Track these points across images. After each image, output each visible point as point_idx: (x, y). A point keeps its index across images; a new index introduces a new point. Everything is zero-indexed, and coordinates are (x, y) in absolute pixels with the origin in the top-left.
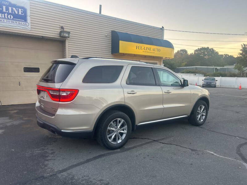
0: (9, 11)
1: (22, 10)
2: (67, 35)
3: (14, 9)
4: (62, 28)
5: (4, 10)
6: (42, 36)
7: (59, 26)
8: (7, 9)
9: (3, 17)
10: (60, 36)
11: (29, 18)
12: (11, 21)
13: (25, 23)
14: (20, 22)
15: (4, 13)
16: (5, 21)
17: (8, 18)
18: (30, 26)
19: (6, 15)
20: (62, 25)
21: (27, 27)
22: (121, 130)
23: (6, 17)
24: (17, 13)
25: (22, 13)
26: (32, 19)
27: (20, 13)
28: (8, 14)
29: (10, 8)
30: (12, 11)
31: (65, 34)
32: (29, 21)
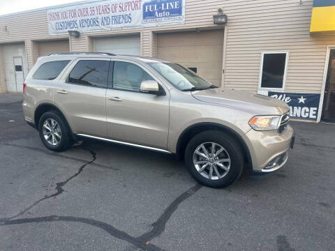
0: (166, 8)
1: (177, 3)
2: (223, 20)
3: (171, 4)
4: (220, 11)
5: (163, 8)
6: (196, 28)
7: (216, 10)
8: (165, 6)
9: (162, 15)
11: (183, 10)
12: (167, 18)
13: (179, 17)
14: (175, 17)
15: (163, 11)
16: (163, 19)
18: (184, 19)
20: (219, 7)
21: (181, 21)
23: (164, 15)
24: (173, 7)
26: (187, 10)
27: (176, 7)
28: (166, 11)
30: (169, 7)
31: (219, 20)
32: (183, 14)
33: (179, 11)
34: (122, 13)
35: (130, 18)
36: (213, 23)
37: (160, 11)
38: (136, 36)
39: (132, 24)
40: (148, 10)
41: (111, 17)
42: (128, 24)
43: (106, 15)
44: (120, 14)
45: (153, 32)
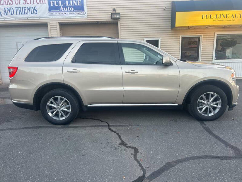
0: (70, 5)
1: (80, 2)
2: (118, 17)
3: (74, 1)
4: (114, 10)
5: (67, 5)
6: (97, 22)
7: (111, 9)
8: (69, 3)
9: (67, 10)
10: (112, 19)
11: (85, 7)
12: (72, 13)
13: (82, 12)
14: (79, 12)
15: (67, 7)
16: (68, 13)
17: (70, 11)
18: (86, 14)
19: (68, 8)
20: (113, 7)
21: (84, 16)
22: (64, 108)
23: (69, 10)
24: (76, 5)
25: (80, 4)
26: (88, 8)
27: (79, 4)
28: (70, 7)
29: (71, 1)
30: (73, 4)
31: (115, 16)
32: (86, 10)
33: (81, 8)
34: (27, 5)
35: (36, 10)
36: (111, 18)
37: (65, 6)
38: (44, 25)
39: (38, 15)
40: (54, 4)
41: (14, 9)
42: (33, 15)
43: (9, 6)
44: (24, 6)
45: (59, 23)
